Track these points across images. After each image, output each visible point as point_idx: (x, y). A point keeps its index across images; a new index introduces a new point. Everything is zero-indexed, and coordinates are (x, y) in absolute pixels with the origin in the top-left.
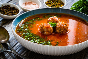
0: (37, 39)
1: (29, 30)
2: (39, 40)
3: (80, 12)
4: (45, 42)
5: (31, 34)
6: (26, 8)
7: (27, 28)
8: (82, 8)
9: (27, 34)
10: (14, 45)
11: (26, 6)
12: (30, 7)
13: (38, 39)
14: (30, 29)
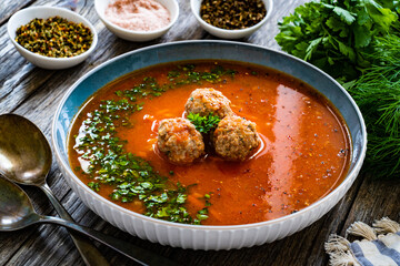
0: (141, 179)
1: (116, 139)
2: (147, 185)
3: (304, 62)
4: (165, 194)
5: (123, 160)
6: (126, 26)
7: (111, 132)
8: (318, 41)
9: (109, 159)
10: (63, 193)
11: (122, 15)
12: (141, 22)
13: (145, 179)
14: (123, 135)
